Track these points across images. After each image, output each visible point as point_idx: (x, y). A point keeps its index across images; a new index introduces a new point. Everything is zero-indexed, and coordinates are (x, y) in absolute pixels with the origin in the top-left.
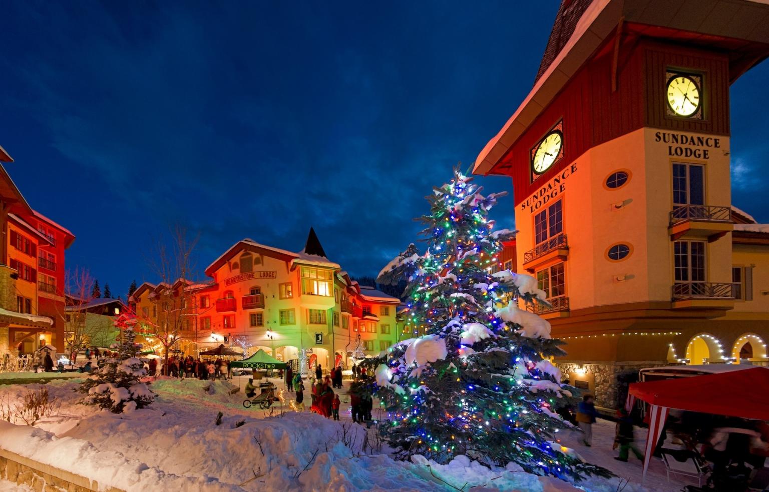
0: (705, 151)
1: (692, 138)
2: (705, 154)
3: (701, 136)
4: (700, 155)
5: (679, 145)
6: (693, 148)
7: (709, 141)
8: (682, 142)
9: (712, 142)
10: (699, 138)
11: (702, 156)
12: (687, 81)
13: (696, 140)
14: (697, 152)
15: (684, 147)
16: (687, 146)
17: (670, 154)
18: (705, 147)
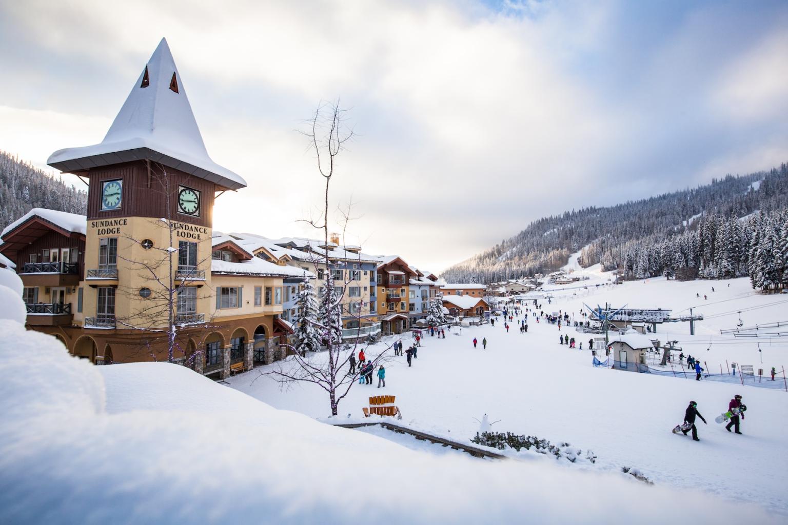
0: (198, 235)
1: (191, 227)
2: (198, 237)
3: (197, 226)
4: (195, 237)
5: (184, 230)
6: (192, 233)
7: (201, 230)
8: (186, 229)
9: (202, 230)
10: (195, 227)
11: (197, 238)
12: (191, 193)
13: (194, 229)
14: (194, 236)
15: (186, 232)
16: (188, 231)
17: (178, 235)
18: (199, 233)
